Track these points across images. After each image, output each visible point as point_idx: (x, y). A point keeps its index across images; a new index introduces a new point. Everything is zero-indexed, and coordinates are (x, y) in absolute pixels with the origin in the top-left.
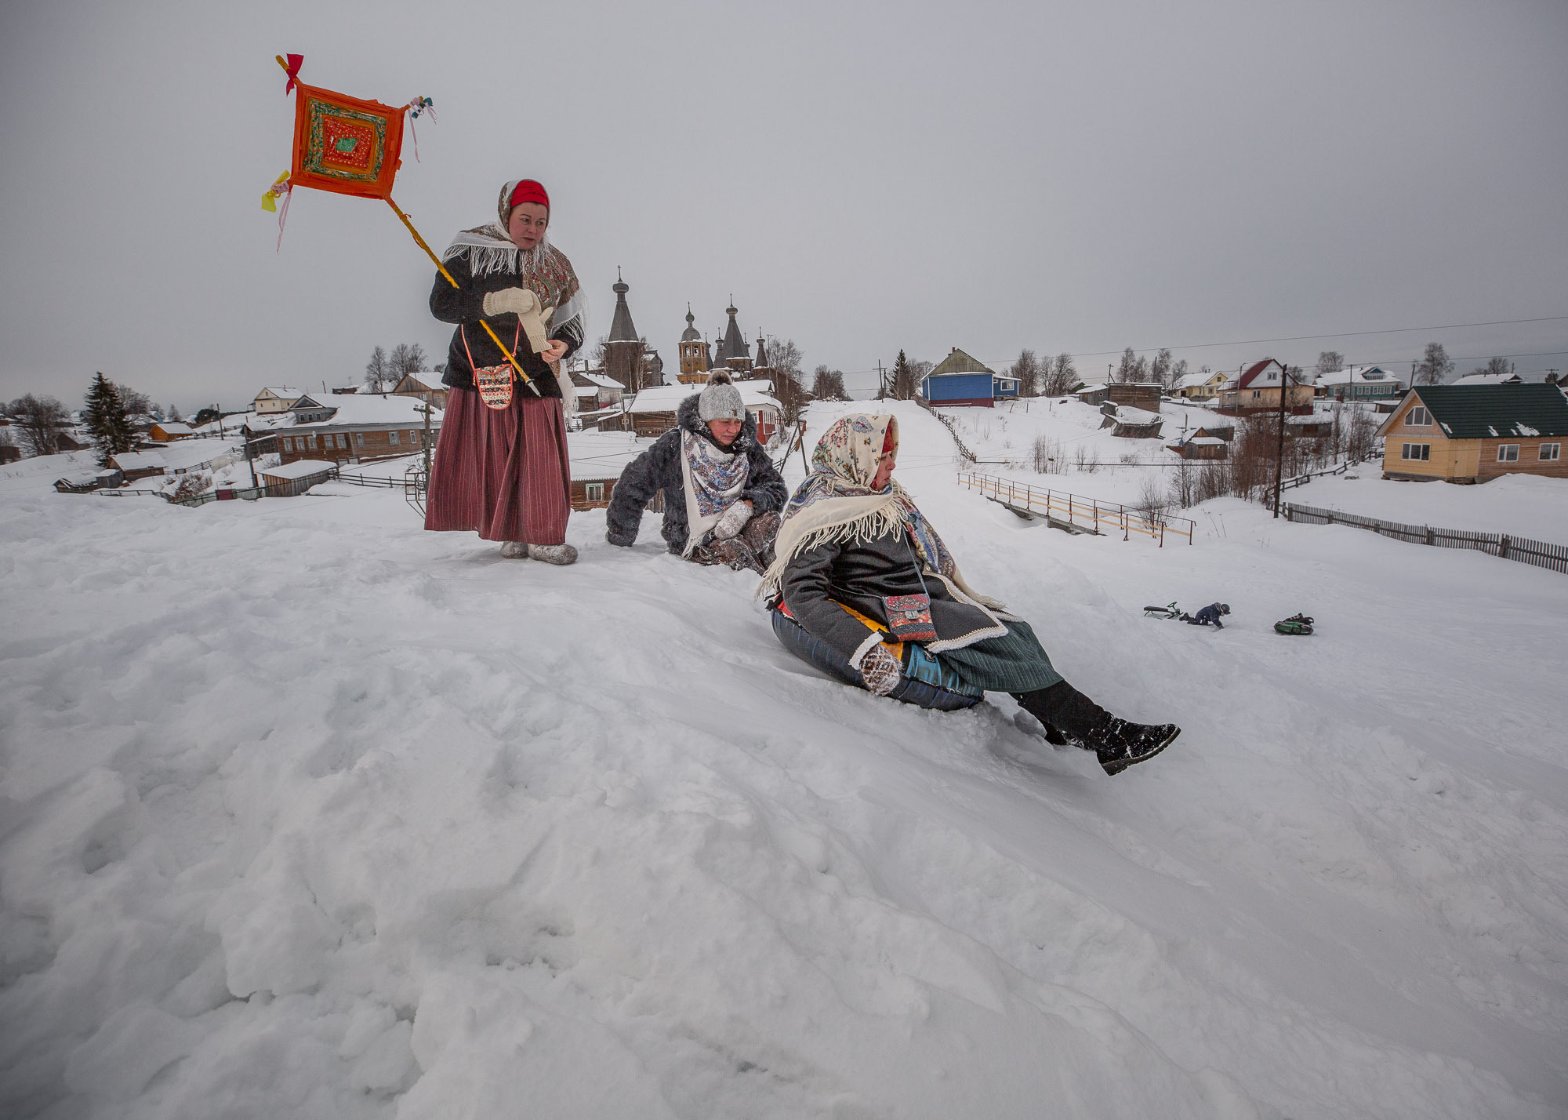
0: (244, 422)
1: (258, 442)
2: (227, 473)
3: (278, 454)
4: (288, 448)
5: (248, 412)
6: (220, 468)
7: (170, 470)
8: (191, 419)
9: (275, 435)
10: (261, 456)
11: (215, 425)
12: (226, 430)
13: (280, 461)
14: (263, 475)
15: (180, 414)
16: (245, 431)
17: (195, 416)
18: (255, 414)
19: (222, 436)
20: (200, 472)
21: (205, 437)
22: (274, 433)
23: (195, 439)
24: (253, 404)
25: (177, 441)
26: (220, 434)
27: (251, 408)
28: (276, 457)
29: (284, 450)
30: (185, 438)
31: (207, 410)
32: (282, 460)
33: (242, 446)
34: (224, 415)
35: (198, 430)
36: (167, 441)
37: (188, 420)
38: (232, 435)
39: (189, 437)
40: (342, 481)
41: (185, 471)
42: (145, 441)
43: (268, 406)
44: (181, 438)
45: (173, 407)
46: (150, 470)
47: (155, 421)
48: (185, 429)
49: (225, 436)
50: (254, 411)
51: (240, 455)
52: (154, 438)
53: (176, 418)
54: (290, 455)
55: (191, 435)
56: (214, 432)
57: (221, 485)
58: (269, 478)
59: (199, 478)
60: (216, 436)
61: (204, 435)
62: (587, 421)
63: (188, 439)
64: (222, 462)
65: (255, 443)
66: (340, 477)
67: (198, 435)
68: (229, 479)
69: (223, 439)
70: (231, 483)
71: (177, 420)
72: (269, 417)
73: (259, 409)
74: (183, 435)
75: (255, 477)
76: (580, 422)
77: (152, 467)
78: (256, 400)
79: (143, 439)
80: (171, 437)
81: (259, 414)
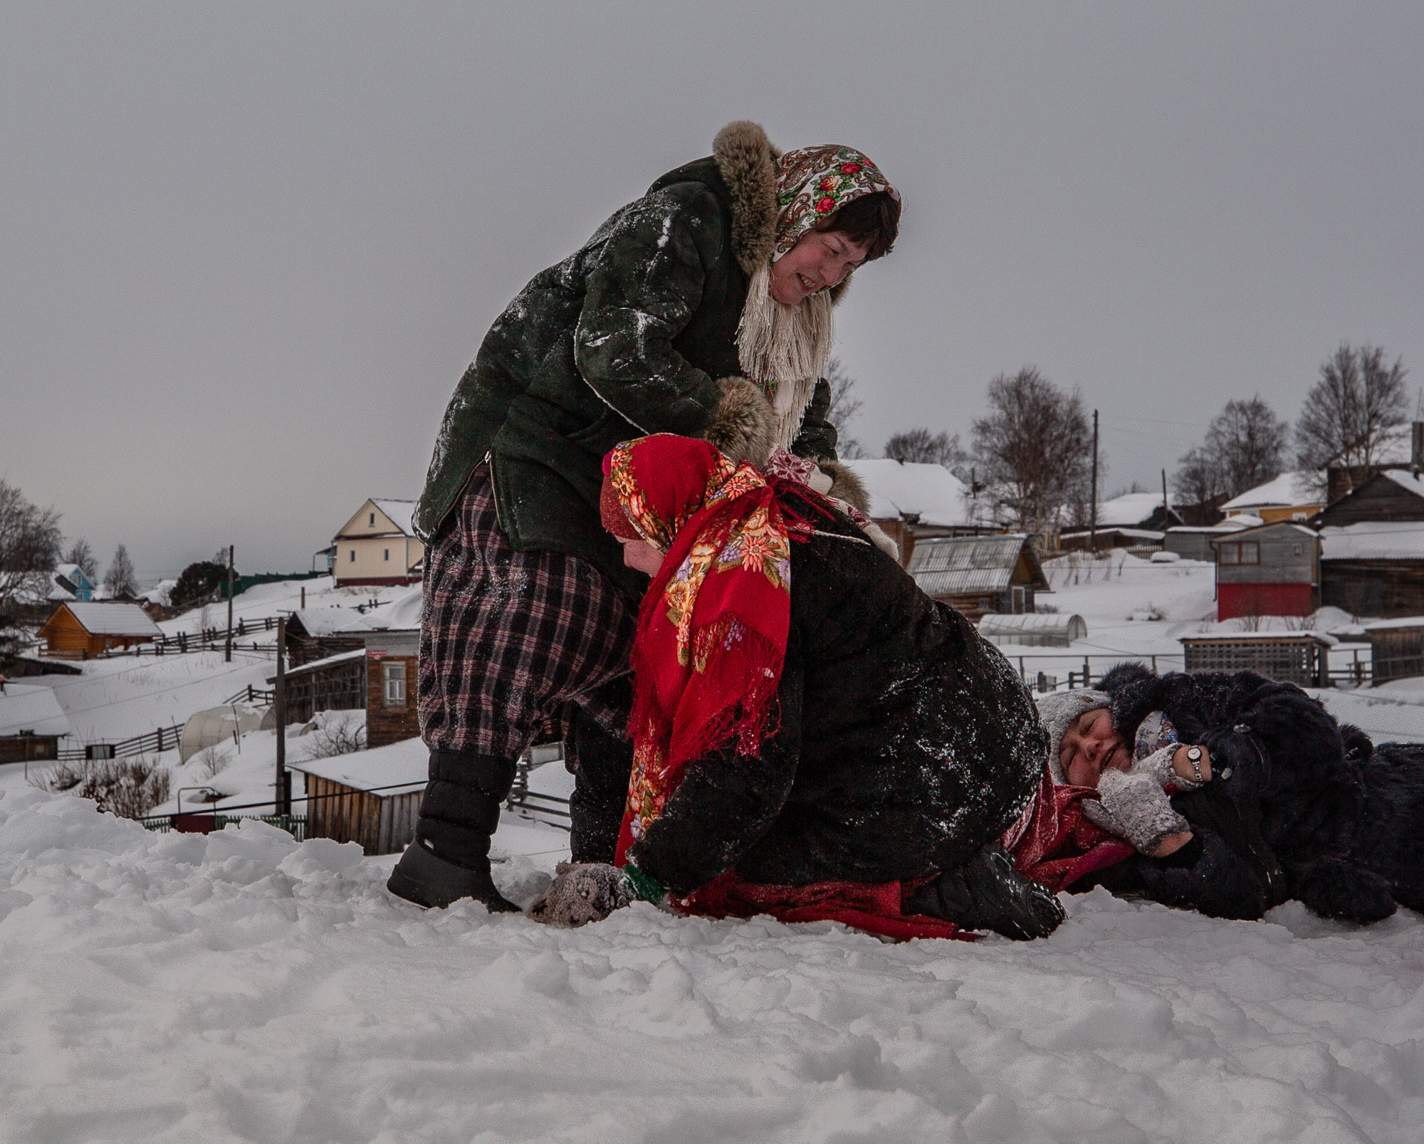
0: (295, 606)
1: (317, 669)
2: (214, 766)
3: (363, 712)
4: (394, 692)
5: (313, 575)
6: (201, 747)
7: (73, 746)
8: (157, 594)
9: (362, 652)
10: (318, 717)
11: (217, 614)
12: (242, 630)
13: (363, 735)
14: (307, 775)
15: (138, 576)
16: (292, 631)
17: (174, 583)
18: (329, 582)
19: (229, 649)
20: (148, 759)
21: (184, 649)
22: (359, 644)
23: (159, 652)
24: (331, 551)
25: (109, 656)
26: (222, 642)
27: (322, 563)
28: (356, 721)
29: (378, 699)
30: (133, 648)
31: (206, 566)
32: (370, 733)
33: (270, 681)
34: (243, 585)
35: (170, 628)
36: (86, 657)
37: (155, 596)
38: (255, 647)
39: (144, 646)
40: (530, 813)
41: (112, 751)
42: (28, 654)
43: (369, 560)
44: (120, 649)
45: (121, 554)
46: (24, 743)
47: (69, 595)
48: (130, 619)
49: (236, 647)
50: (331, 572)
51: (260, 709)
52: (52, 646)
53: (126, 587)
54: (396, 718)
55: (148, 639)
56: (210, 635)
57: (192, 800)
58: (320, 783)
59: (140, 775)
60: (214, 648)
61: (182, 643)
62: (1393, 651)
63: (138, 653)
64: (210, 728)
65: (308, 673)
66: (528, 800)
67: (167, 643)
68: (219, 782)
69: (228, 659)
70: (221, 796)
71: (125, 595)
72: (364, 596)
73: (345, 569)
74: (126, 640)
75: (284, 781)
76: (1365, 654)
77: (30, 733)
78: (339, 537)
79: (27, 645)
80: (98, 645)
81: (342, 583)
